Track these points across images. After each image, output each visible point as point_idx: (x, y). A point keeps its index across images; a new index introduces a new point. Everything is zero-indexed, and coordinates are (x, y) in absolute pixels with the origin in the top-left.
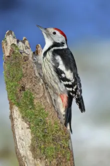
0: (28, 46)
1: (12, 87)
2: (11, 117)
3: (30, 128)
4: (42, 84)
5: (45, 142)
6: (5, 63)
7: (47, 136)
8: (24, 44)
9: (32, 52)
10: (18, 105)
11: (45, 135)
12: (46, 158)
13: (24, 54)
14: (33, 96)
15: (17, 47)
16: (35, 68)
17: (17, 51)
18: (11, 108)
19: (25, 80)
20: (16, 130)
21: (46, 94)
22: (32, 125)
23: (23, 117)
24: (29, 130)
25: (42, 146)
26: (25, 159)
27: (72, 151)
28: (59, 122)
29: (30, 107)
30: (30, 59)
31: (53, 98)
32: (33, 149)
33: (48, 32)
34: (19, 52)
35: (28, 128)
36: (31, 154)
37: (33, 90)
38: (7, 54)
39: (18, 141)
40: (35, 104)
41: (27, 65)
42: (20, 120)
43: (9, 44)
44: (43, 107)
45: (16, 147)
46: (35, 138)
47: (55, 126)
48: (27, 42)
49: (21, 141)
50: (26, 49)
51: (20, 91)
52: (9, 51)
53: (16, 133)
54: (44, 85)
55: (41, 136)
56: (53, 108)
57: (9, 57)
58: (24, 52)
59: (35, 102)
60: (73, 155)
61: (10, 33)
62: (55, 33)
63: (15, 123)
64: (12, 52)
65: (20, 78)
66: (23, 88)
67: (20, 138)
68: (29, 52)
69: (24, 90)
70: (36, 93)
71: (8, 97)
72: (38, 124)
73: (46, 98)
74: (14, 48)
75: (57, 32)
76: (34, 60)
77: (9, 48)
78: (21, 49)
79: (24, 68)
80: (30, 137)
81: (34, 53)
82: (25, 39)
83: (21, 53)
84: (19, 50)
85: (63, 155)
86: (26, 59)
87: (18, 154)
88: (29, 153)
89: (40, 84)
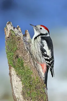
0: (21, 31)
1: (10, 56)
2: (10, 74)
3: (21, 81)
4: (29, 54)
5: (30, 89)
6: (6, 41)
7: (32, 86)
8: (18, 30)
9: (23, 35)
10: (14, 67)
11: (30, 85)
12: (31, 99)
13: (18, 36)
14: (23, 61)
15: (13, 31)
16: (25, 44)
17: (13, 34)
18: (10, 69)
19: (18, 51)
20: (13, 82)
21: (31, 60)
22: (23, 79)
23: (17, 75)
24: (21, 82)
25: (29, 92)
26: (18, 100)
27: (47, 95)
28: (39, 77)
29: (22, 68)
30: (22, 39)
31: (35, 62)
32: (23, 94)
33: (37, 28)
34: (15, 35)
35: (20, 81)
36: (22, 97)
37: (23, 58)
38: (7, 36)
39: (14, 89)
40: (24, 66)
41: (20, 43)
42: (15, 76)
43: (9, 30)
44: (30, 68)
45: (13, 93)
46: (25, 87)
47: (37, 80)
48: (19, 29)
49: (16, 89)
50: (19, 33)
51: (16, 58)
52: (9, 34)
53: (13, 84)
54: (30, 55)
55: (28, 85)
56: (36, 69)
57: (8, 37)
58: (18, 35)
59: (25, 65)
60: (47, 97)
61: (9, 23)
62: (41, 29)
63: (12, 78)
64: (11, 34)
65: (16, 51)
66: (17, 57)
67: (15, 87)
68: (21, 35)
69: (18, 58)
70: (25, 59)
71: (8, 62)
72: (26, 78)
73: (31, 63)
74: (12, 32)
75: (43, 28)
76: (24, 39)
77: (9, 32)
78: (16, 32)
79: (18, 44)
80: (22, 87)
81: (24, 35)
82: (19, 27)
83: (16, 35)
84: (15, 33)
85: (42, 97)
86: (19, 39)
87: (14, 96)
88: (21, 96)
89: (28, 54)
